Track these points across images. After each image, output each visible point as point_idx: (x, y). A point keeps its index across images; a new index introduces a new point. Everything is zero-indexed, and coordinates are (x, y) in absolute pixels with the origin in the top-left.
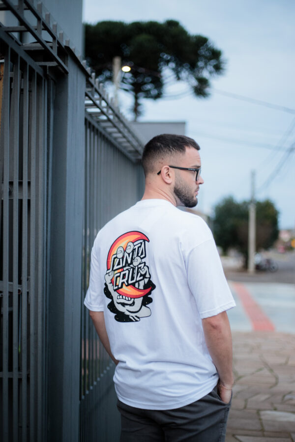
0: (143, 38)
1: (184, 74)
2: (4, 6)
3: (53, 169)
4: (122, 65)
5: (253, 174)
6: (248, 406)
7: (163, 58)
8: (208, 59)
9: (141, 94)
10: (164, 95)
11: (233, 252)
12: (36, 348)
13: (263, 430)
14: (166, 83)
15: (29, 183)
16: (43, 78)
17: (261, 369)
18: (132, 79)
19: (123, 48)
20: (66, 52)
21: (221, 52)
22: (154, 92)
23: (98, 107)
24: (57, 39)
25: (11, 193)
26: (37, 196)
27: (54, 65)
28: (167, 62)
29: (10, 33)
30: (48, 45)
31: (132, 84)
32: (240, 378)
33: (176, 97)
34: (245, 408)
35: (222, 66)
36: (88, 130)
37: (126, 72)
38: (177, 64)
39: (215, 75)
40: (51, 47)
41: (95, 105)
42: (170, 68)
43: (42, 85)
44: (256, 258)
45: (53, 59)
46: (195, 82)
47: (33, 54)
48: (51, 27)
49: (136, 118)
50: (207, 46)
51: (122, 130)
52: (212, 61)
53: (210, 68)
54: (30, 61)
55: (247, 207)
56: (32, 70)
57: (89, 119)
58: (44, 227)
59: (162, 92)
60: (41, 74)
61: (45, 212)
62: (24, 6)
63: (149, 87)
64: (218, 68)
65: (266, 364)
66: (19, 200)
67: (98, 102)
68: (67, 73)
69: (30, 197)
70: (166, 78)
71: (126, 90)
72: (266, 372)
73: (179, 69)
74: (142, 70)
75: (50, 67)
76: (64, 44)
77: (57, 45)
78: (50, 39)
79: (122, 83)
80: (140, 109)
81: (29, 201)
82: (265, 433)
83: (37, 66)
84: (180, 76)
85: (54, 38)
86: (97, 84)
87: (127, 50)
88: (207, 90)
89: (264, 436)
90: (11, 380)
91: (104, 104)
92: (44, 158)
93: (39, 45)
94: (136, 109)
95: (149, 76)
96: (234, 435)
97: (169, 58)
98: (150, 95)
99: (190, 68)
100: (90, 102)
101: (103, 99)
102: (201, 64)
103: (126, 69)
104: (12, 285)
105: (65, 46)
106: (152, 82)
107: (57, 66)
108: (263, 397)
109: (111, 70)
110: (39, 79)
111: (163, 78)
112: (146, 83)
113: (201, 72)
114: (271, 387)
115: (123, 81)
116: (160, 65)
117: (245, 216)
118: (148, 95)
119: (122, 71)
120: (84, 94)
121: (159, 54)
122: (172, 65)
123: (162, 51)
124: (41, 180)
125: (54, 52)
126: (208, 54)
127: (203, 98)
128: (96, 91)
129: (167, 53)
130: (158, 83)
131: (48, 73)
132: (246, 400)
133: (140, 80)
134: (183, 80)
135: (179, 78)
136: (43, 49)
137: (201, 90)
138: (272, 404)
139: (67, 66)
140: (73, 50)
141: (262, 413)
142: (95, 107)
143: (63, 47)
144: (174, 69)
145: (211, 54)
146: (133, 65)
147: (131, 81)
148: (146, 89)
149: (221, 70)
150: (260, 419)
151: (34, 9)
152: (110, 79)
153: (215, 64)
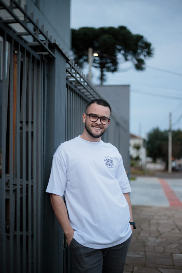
0: (106, 36)
1: (129, 57)
2: (15, 21)
3: (47, 114)
4: (93, 53)
5: (170, 115)
6: (165, 251)
7: (117, 48)
8: (143, 48)
9: (105, 69)
10: (118, 69)
11: (159, 161)
12: (37, 217)
13: (174, 265)
14: (119, 63)
15: (32, 122)
16: (41, 62)
17: (174, 229)
18: (99, 61)
19: (94, 42)
20: (54, 47)
21: (151, 44)
22: (112, 68)
23: (74, 78)
24: (48, 39)
25: (21, 128)
26: (37, 130)
27: (47, 54)
28: (120, 50)
29: (21, 36)
30: (42, 43)
31: (100, 64)
32: (161, 234)
33: (125, 70)
34: (164, 252)
35: (152, 52)
36: (69, 91)
37: (96, 57)
38: (125, 52)
39: (147, 57)
40: (45, 44)
41: (72, 76)
42: (121, 54)
43: (40, 65)
44: (172, 164)
45: (46, 50)
46: (136, 62)
47: (34, 48)
48: (44, 32)
49: (102, 83)
50: (143, 40)
51: (89, 90)
52: (146, 49)
53: (145, 53)
54: (32, 52)
55: (167, 134)
56: (34, 57)
57: (69, 84)
58: (41, 148)
59: (117, 68)
60: (39, 59)
61: (43, 139)
62: (28, 20)
63: (109, 65)
64: (149, 54)
65: (177, 226)
66: (26, 132)
67: (74, 75)
68: (55, 58)
69: (33, 130)
70: (119, 60)
71: (96, 67)
72: (177, 231)
73: (127, 54)
74: (105, 55)
75: (44, 55)
76: (53, 42)
77: (48, 42)
78: (44, 39)
79: (94, 63)
80: (104, 77)
81: (32, 133)
82: (175, 267)
83: (37, 55)
84: (128, 58)
85: (46, 38)
86: (74, 64)
87: (96, 44)
88: (143, 66)
89: (174, 269)
90: (21, 236)
91: (78, 76)
92: (42, 108)
93: (37, 43)
94: (102, 78)
95: (109, 59)
96: (156, 268)
97: (121, 48)
98: (110, 70)
99: (133, 54)
100: (70, 75)
101: (78, 73)
102: (139, 51)
103: (96, 55)
104: (22, 181)
105: (53, 43)
106: (110, 62)
107: (48, 54)
108: (174, 246)
109: (87, 56)
110: (38, 62)
111: (118, 60)
112: (107, 63)
113: (140, 56)
114: (179, 240)
115: (94, 62)
116: (116, 52)
117: (166, 139)
118: (109, 70)
119: (93, 56)
120: (65, 71)
121: (115, 46)
122: (123, 52)
123: (117, 44)
124: (39, 120)
125: (47, 47)
126: (143, 45)
127: (141, 71)
128: (73, 68)
129: (119, 45)
130: (115, 63)
131: (43, 59)
132: (164, 248)
133: (104, 61)
134: (129, 61)
135: (126, 60)
136: (40, 45)
137: (139, 66)
138: (180, 250)
139: (55, 54)
140: (58, 45)
141: (174, 255)
142: (73, 77)
143: (52, 43)
144: (123, 55)
145: (145, 45)
146: (100, 52)
147: (99, 62)
148: (108, 66)
149: (151, 55)
150: (172, 259)
151: (34, 22)
152: (87, 61)
153: (147, 51)
